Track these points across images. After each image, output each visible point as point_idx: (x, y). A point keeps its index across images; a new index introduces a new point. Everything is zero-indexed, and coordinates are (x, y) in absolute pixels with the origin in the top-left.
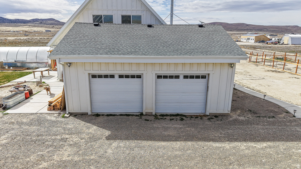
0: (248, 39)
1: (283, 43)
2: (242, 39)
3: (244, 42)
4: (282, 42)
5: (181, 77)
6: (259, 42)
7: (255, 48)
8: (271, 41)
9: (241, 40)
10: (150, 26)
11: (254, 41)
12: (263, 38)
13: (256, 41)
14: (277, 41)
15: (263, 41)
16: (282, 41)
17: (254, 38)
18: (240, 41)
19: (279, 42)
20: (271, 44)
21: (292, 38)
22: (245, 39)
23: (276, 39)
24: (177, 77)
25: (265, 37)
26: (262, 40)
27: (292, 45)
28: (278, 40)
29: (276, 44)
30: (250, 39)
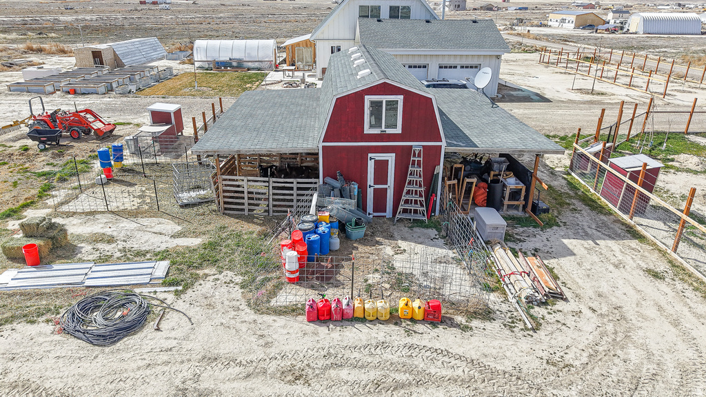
0: (563, 21)
1: (628, 30)
2: (551, 20)
3: (555, 28)
4: (626, 27)
5: (459, 67)
6: (584, 28)
7: (566, 41)
8: (606, 26)
9: (550, 23)
10: (428, 22)
11: (573, 25)
12: (592, 20)
13: (577, 27)
14: (620, 25)
15: (591, 27)
16: (627, 25)
17: (573, 18)
18: (546, 26)
19: (622, 28)
20: (604, 31)
21: (646, 21)
22: (557, 21)
23: (618, 21)
24: (455, 67)
25: (596, 18)
26: (589, 22)
27: (644, 33)
28: (622, 23)
29: (614, 31)
30: (567, 21)
